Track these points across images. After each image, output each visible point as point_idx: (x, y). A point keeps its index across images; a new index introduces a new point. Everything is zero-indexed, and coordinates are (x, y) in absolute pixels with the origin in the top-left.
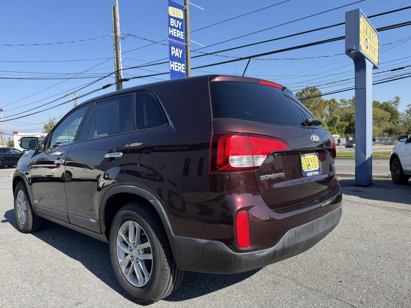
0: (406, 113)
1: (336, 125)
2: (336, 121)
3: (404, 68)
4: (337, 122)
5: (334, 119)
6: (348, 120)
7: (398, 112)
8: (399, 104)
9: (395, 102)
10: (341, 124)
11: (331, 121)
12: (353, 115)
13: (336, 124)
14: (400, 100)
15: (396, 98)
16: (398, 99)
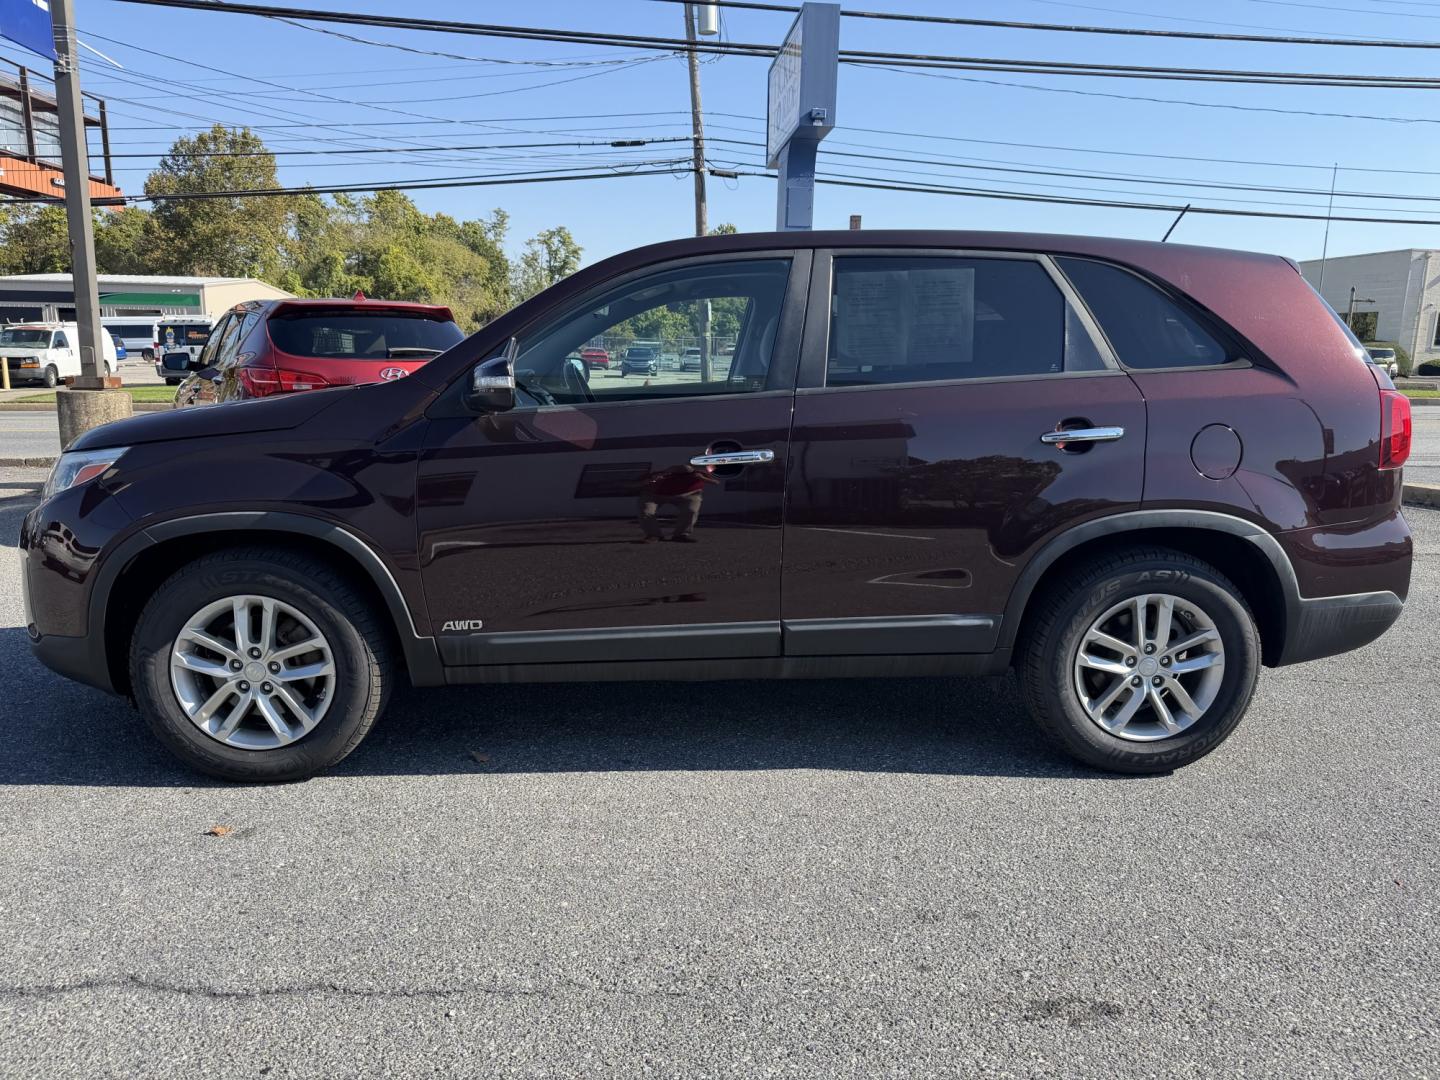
0: (523, 265)
1: (333, 285)
2: (330, 272)
3: (644, 143)
4: (334, 274)
5: (324, 261)
6: (371, 272)
7: (507, 261)
8: (506, 233)
9: (494, 227)
10: (346, 282)
11: (317, 268)
12: (384, 256)
13: (332, 281)
14: (509, 223)
15: (497, 212)
16: (501, 217)
